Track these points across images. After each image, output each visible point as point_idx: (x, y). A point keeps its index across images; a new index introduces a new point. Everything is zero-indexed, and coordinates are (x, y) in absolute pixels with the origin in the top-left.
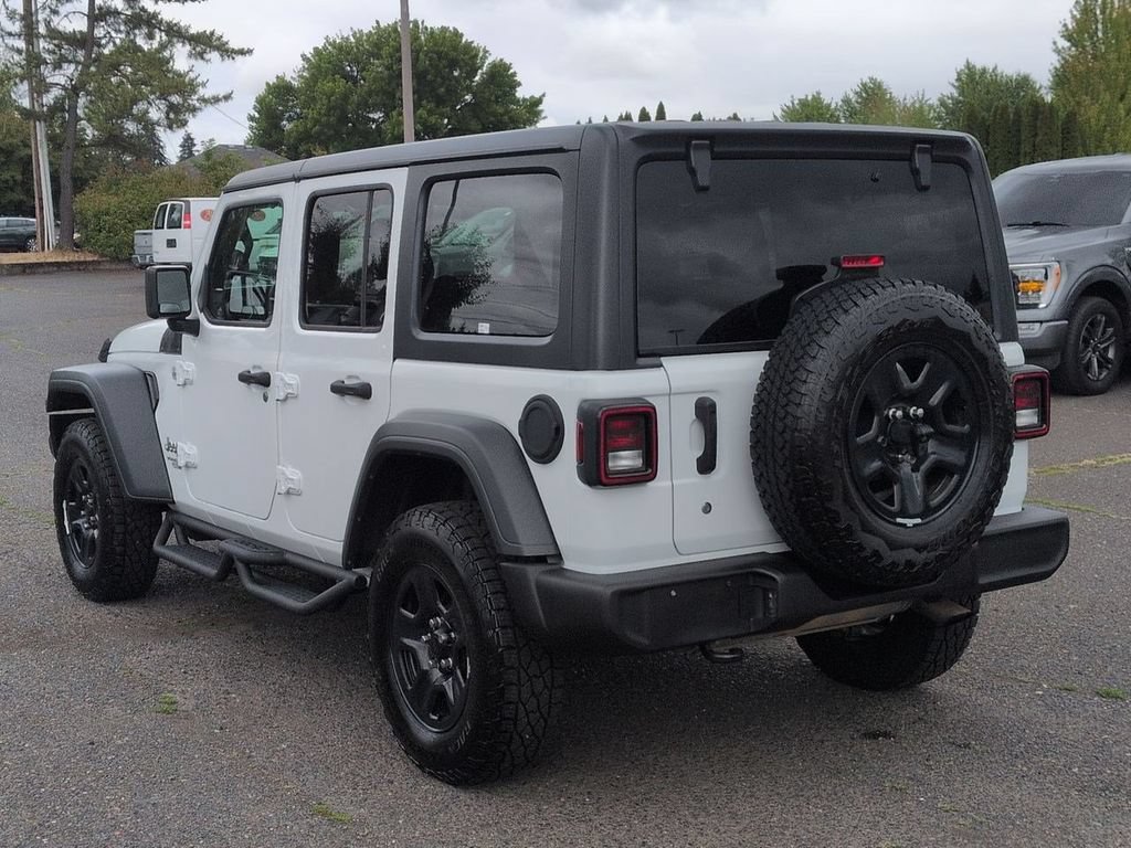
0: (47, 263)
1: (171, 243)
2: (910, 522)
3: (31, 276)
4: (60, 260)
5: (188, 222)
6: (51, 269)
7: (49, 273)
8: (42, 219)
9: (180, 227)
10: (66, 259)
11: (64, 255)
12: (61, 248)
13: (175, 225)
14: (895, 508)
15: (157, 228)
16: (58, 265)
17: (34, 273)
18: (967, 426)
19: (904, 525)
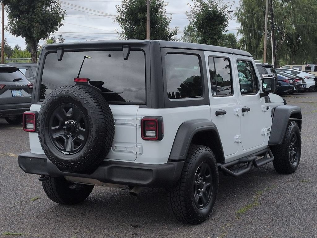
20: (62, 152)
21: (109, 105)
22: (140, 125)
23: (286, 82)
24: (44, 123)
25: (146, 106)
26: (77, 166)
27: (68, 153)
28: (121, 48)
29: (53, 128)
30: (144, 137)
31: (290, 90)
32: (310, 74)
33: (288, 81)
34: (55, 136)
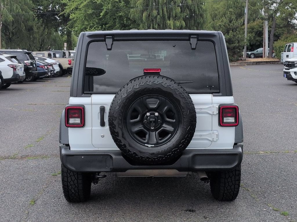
0: (263, 62)
1: (287, 56)
2: (150, 146)
3: (258, 65)
4: (267, 61)
5: (293, 50)
6: (264, 63)
7: (264, 64)
8: (265, 48)
9: (290, 51)
10: (269, 61)
11: (269, 59)
12: (269, 57)
13: (289, 51)
14: (146, 141)
15: (285, 52)
16: (267, 62)
17: (259, 64)
18: (175, 120)
19: (148, 146)
20: (146, 145)
21: (189, 94)
22: (218, 112)
23: (42, 68)
24: (122, 117)
25: (220, 94)
26: (165, 157)
27: (153, 146)
28: (188, 38)
29: (132, 121)
30: (222, 124)
31: (46, 75)
32: (56, 61)
33: (43, 67)
34: (136, 129)
